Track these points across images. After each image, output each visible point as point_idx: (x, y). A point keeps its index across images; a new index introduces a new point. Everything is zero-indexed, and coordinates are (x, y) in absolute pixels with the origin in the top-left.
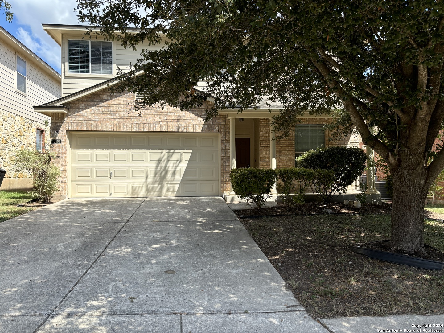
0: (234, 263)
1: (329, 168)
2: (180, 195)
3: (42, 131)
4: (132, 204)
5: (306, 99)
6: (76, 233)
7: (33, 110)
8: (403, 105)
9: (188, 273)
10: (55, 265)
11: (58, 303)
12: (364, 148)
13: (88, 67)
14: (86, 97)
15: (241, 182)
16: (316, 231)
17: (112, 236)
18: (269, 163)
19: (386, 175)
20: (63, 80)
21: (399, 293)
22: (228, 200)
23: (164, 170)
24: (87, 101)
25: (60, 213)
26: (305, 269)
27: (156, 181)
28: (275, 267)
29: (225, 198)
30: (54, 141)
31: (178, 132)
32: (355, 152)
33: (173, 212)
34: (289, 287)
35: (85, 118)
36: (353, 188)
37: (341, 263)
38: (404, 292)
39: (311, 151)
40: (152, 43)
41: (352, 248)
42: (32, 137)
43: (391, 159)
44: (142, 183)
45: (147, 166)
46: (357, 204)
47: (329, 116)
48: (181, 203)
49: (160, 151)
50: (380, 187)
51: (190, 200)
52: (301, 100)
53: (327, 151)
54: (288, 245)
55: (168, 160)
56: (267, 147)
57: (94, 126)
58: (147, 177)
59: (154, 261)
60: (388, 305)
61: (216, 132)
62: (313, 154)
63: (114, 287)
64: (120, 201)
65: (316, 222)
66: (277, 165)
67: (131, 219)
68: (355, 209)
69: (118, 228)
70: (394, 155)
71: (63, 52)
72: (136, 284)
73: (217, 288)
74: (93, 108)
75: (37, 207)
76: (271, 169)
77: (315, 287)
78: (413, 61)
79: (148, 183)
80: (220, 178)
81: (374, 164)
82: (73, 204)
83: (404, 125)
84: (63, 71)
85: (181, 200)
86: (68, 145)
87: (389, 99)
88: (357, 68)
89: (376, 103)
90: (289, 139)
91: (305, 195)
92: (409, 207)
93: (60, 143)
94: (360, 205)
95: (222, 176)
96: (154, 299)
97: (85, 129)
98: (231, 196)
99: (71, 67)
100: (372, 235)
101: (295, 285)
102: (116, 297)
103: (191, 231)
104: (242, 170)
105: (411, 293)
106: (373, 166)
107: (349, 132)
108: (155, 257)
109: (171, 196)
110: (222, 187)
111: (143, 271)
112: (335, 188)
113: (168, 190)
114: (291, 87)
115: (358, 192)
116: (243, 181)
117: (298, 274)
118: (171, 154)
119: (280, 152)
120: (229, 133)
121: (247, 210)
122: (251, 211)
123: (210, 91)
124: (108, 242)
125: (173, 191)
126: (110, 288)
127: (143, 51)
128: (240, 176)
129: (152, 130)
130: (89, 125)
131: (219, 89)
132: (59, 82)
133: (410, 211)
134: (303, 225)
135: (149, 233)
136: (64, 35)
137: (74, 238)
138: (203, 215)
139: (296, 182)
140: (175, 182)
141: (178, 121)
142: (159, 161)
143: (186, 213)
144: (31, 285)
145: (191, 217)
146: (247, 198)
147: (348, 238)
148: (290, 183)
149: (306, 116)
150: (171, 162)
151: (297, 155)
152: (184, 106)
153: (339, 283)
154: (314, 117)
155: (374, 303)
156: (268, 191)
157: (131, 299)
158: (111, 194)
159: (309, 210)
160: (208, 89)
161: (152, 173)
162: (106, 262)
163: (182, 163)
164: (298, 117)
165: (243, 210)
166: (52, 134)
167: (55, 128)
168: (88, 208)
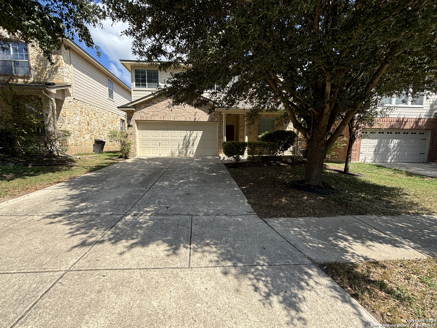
0: (222, 190)
1: (276, 141)
2: (196, 155)
3: (123, 121)
4: (171, 160)
5: (264, 103)
6: (141, 174)
7: (117, 109)
8: (316, 106)
9: (198, 195)
10: (129, 190)
11: (129, 209)
12: (296, 131)
13: (145, 85)
14: (145, 101)
15: (228, 149)
16: (266, 175)
17: (159, 176)
18: (244, 139)
19: (306, 146)
20: (132, 92)
21: (306, 206)
22: (222, 159)
23: (188, 142)
24: (145, 104)
25: (133, 164)
26: (259, 194)
27: (184, 148)
28: (243, 193)
29: (220, 158)
30: (129, 126)
31: (195, 121)
32: (290, 133)
33: (192, 164)
34: (249, 202)
35: (145, 113)
36: (288, 152)
37: (278, 191)
38: (309, 206)
39: (266, 132)
40: (175, 68)
41: (284, 184)
42: (118, 124)
43: (308, 137)
44: (176, 149)
45: (179, 140)
46: (289, 161)
47: (277, 113)
48: (197, 159)
49: (186, 131)
50: (302, 152)
51: (202, 158)
52: (262, 103)
53: (275, 132)
54: (250, 182)
55: (190, 137)
56: (243, 130)
57: (150, 118)
58: (179, 146)
59: (180, 189)
60: (300, 212)
61: (216, 121)
62: (267, 134)
63: (159, 202)
64: (165, 158)
65: (266, 170)
66: (248, 140)
67: (170, 168)
68: (288, 163)
69: (163, 172)
70: (309, 134)
71: (132, 76)
72: (169, 200)
73: (212, 202)
74: (149, 107)
75: (121, 161)
76: (244, 142)
77: (263, 203)
78: (323, 79)
79: (179, 148)
80: (217, 147)
81: (300, 140)
82: (140, 159)
83: (316, 117)
84: (132, 87)
85: (196, 158)
86: (136, 128)
87: (308, 102)
88: (291, 84)
89: (301, 104)
90: (255, 126)
91: (262, 156)
92: (316, 162)
93: (132, 127)
94: (291, 161)
95: (219, 146)
96: (179, 208)
97: (145, 119)
98: (223, 156)
99: (136, 84)
100: (295, 176)
101: (253, 201)
102: (159, 207)
103: (200, 174)
104: (229, 142)
105: (312, 206)
106: (299, 141)
107: (287, 122)
108: (181, 187)
109: (192, 156)
110: (219, 151)
111: (174, 194)
112: (278, 152)
113: (190, 153)
114: (256, 96)
115: (291, 154)
116: (229, 148)
117: (255, 196)
118: (191, 133)
119: (250, 133)
120: (222, 122)
121: (231, 163)
122: (233, 164)
123: (210, 98)
124: (157, 179)
125: (193, 153)
126: (156, 202)
127: (171, 73)
128: (227, 145)
129: (181, 120)
130: (147, 117)
131: (216, 96)
132: (130, 93)
133: (316, 164)
134: (260, 171)
135: (178, 174)
136: (132, 67)
137: (139, 176)
138: (208, 166)
139: (257, 149)
140: (194, 148)
141: (195, 115)
142: (185, 137)
143: (199, 165)
144: (116, 200)
145: (201, 167)
146: (231, 157)
147: (283, 178)
148: (254, 150)
149: (264, 113)
150: (191, 138)
151: (259, 135)
152: (196, 106)
153: (275, 201)
154: (268, 113)
155: (293, 211)
156: (242, 154)
157: (167, 207)
158: (160, 155)
159: (263, 163)
160: (209, 96)
161: (182, 144)
162: (155, 189)
163: (197, 139)
164: (260, 113)
165: (229, 164)
166: (128, 122)
167: (129, 118)
168: (148, 162)
